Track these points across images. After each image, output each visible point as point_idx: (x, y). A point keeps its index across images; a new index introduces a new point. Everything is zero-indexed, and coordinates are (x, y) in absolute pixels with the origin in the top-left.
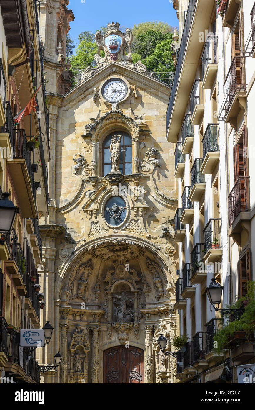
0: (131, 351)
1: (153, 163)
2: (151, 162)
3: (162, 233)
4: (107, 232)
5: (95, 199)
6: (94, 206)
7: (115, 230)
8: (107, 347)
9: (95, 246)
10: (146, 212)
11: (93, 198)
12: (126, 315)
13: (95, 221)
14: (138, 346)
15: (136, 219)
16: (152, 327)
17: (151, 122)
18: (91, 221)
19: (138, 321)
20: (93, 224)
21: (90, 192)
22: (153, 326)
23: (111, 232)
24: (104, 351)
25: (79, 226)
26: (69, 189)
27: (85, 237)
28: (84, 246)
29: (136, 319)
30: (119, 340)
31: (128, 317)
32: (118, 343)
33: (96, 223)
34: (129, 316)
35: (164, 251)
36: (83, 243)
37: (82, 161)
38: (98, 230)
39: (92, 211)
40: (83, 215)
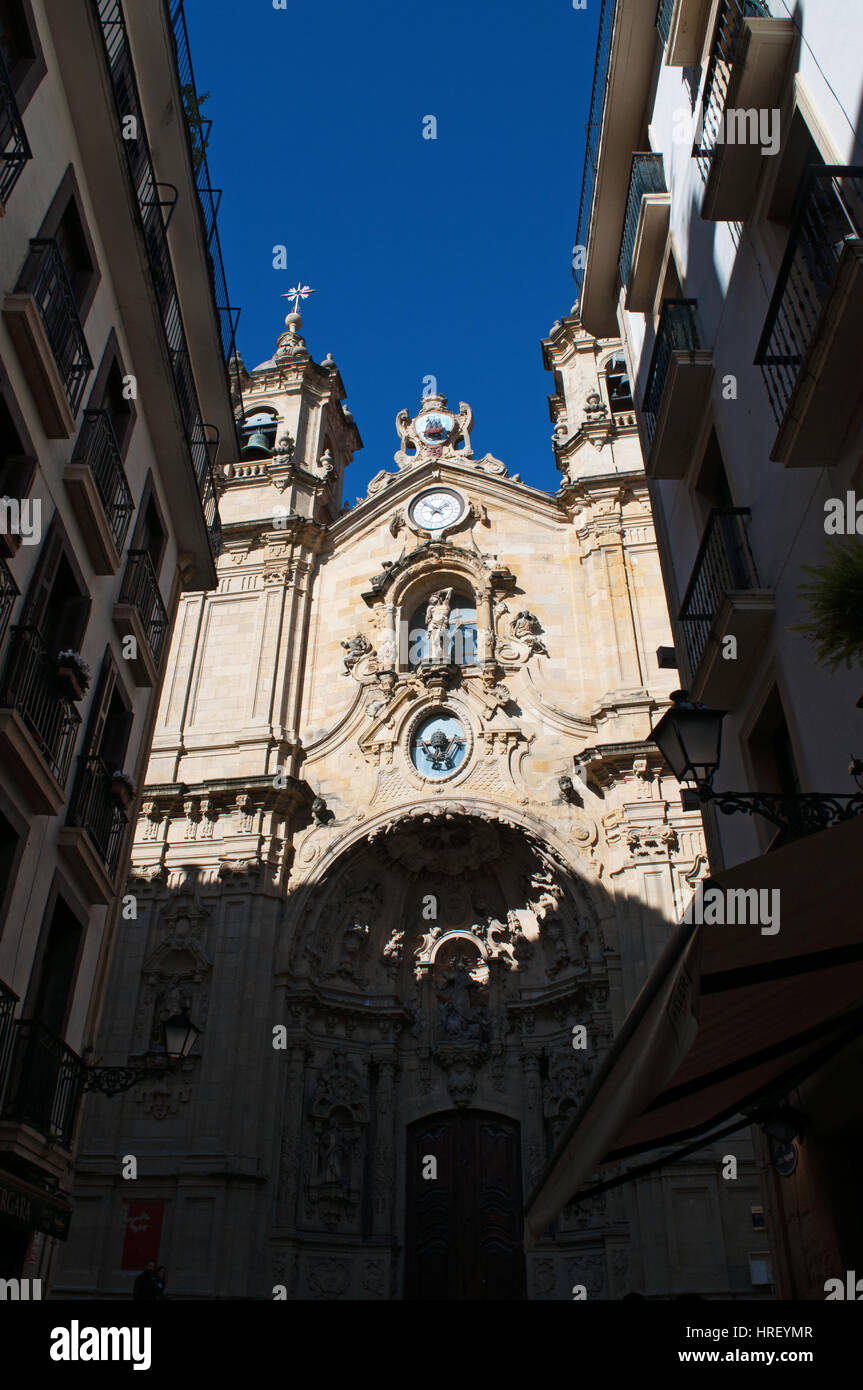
0: (484, 1126)
1: (527, 641)
2: (523, 639)
3: (556, 791)
4: (416, 792)
5: (387, 720)
6: (385, 735)
7: (437, 787)
8: (417, 1115)
9: (386, 827)
10: (514, 744)
11: (383, 715)
12: (470, 1022)
13: (389, 768)
14: (503, 1112)
15: (489, 759)
16: (541, 1052)
17: (518, 567)
18: (378, 769)
19: (500, 1039)
20: (384, 777)
21: (376, 704)
22: (543, 1049)
23: (429, 792)
24: (409, 1127)
25: (349, 785)
26: (331, 708)
27: (363, 809)
28: (357, 828)
29: (496, 1033)
30: (452, 1092)
31: (475, 1028)
32: (448, 1105)
33: (391, 773)
34: (477, 1025)
35: (566, 835)
36: (357, 823)
37: (361, 648)
38: (395, 790)
39: (381, 745)
40: (361, 757)
